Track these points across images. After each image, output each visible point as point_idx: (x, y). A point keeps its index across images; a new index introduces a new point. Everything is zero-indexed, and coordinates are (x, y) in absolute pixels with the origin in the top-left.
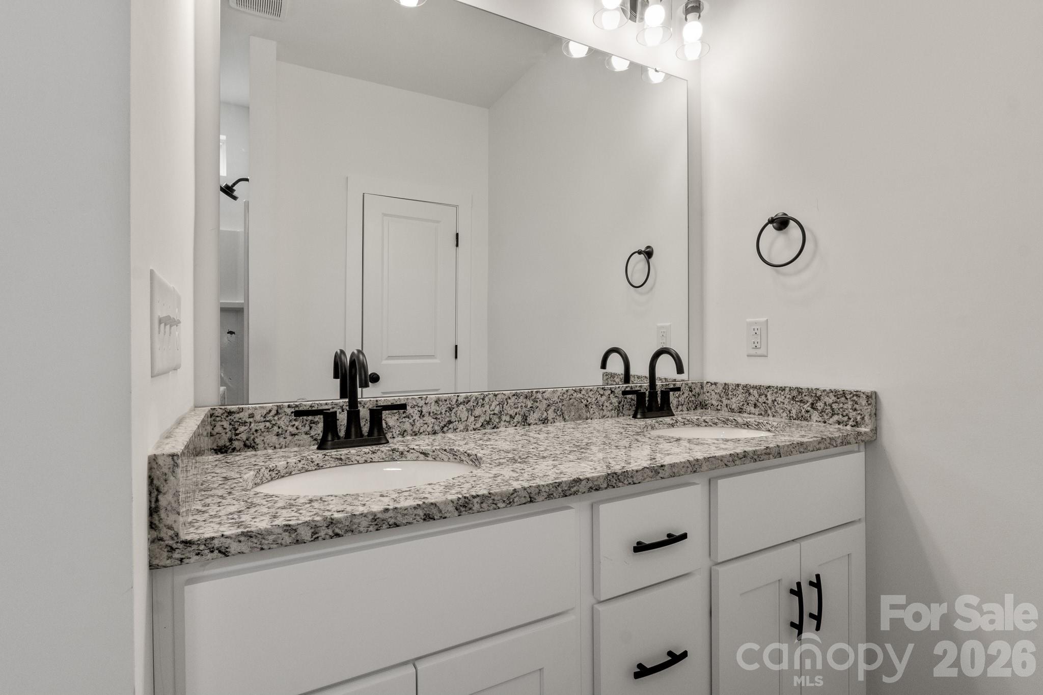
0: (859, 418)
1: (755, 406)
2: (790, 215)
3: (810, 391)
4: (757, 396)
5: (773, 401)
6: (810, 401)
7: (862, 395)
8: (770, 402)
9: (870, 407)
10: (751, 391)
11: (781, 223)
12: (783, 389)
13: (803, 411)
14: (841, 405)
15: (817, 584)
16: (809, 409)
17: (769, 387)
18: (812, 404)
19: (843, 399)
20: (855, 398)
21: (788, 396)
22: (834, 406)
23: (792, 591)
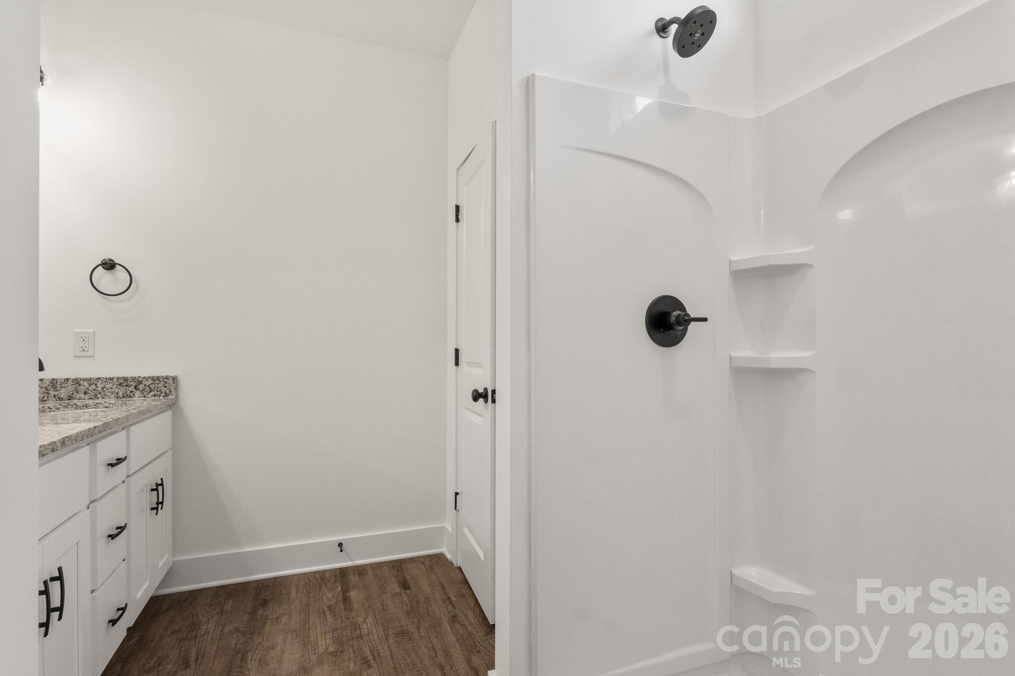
0: (168, 391)
1: (85, 393)
2: (116, 262)
3: (134, 379)
4: (87, 386)
5: (103, 388)
6: (134, 384)
7: (170, 378)
8: (99, 389)
9: (174, 384)
10: (82, 382)
11: (109, 265)
12: (112, 379)
13: (128, 392)
14: (156, 385)
16: (133, 390)
17: (99, 378)
18: (136, 387)
19: (158, 381)
20: (165, 380)
21: (116, 383)
22: (151, 386)
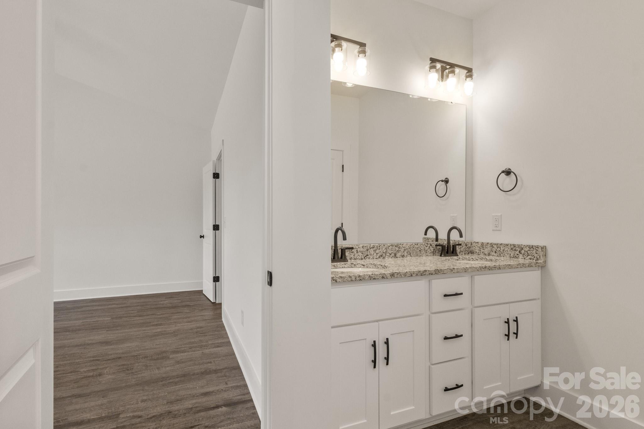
0: (538, 256)
1: (495, 252)
2: (512, 170)
3: (519, 246)
4: (496, 248)
5: (503, 250)
6: (519, 250)
7: (539, 247)
8: (502, 250)
9: (542, 252)
10: (494, 246)
11: (508, 172)
12: (507, 245)
13: (516, 254)
14: (531, 252)
15: (516, 321)
16: (518, 253)
17: (502, 244)
18: (520, 251)
19: (532, 249)
20: (537, 248)
21: (510, 248)
22: (529, 252)
23: (506, 322)
